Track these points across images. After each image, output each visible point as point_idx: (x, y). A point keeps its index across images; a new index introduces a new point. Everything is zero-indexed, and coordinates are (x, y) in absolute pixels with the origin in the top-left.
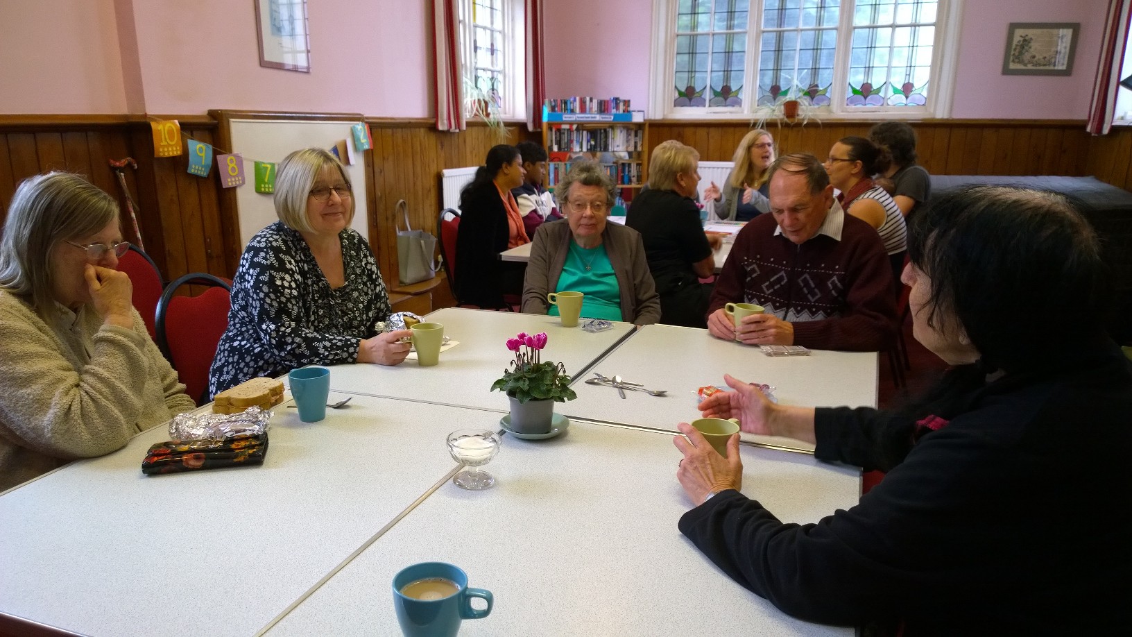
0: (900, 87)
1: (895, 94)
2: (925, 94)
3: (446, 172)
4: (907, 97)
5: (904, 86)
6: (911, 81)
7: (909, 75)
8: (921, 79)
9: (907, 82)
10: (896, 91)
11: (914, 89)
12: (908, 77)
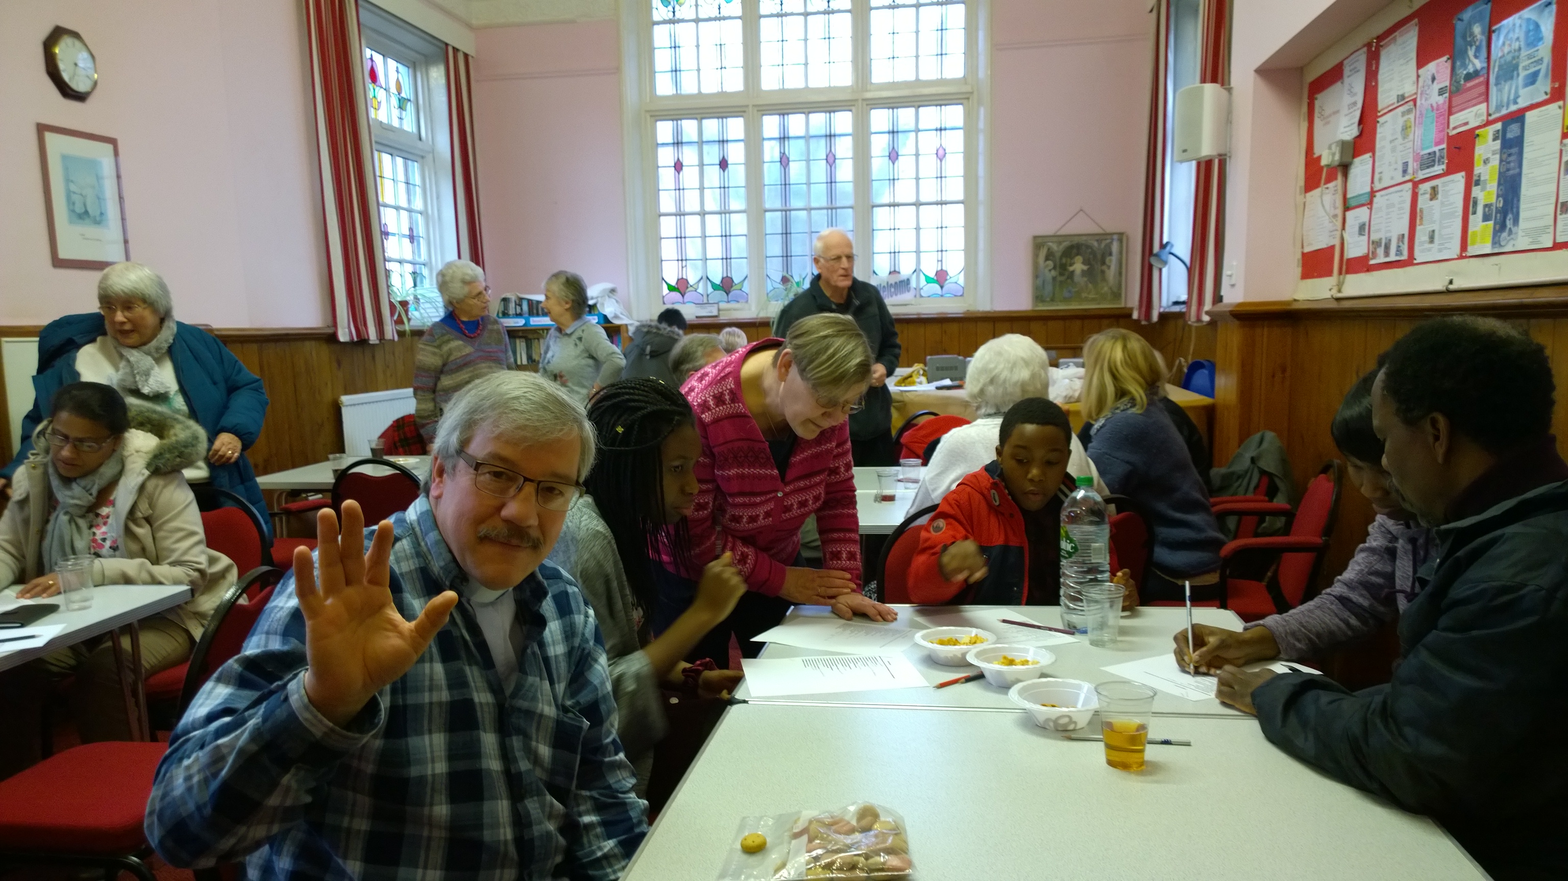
0: (932, 274)
1: (928, 283)
2: (961, 281)
3: (345, 399)
4: (942, 287)
5: (937, 273)
6: (944, 268)
7: (941, 261)
8: (955, 266)
9: (939, 268)
10: (929, 280)
11: (948, 277)
12: (940, 263)
